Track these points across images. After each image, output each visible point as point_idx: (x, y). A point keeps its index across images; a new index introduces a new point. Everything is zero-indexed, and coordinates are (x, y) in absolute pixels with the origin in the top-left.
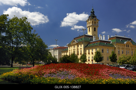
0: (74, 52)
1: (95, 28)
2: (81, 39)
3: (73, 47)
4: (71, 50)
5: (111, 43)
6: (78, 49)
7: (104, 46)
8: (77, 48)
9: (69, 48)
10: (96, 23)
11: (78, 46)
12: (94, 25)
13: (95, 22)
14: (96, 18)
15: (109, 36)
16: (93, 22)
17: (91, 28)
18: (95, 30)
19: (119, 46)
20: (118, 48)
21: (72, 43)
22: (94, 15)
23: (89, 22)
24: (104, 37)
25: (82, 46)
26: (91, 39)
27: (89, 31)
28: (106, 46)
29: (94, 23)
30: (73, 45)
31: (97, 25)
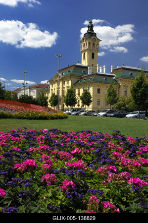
0: (58, 92)
1: (93, 54)
2: (69, 71)
3: (56, 84)
4: (53, 89)
5: (114, 78)
6: (63, 88)
7: (101, 82)
8: (62, 85)
9: (51, 86)
10: (96, 45)
11: (64, 83)
12: (91, 48)
13: (94, 44)
14: (96, 36)
15: (113, 67)
16: (89, 43)
17: (86, 53)
18: (93, 57)
19: (126, 83)
20: (124, 87)
21: (56, 78)
22: (93, 31)
23: (84, 44)
24: (104, 69)
25: (70, 82)
26: (84, 71)
27: (84, 58)
28: (105, 83)
29: (91, 45)
30: (56, 81)
31: (98, 49)
